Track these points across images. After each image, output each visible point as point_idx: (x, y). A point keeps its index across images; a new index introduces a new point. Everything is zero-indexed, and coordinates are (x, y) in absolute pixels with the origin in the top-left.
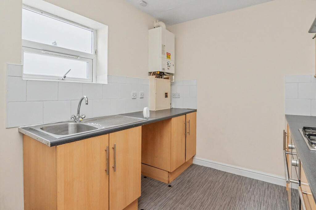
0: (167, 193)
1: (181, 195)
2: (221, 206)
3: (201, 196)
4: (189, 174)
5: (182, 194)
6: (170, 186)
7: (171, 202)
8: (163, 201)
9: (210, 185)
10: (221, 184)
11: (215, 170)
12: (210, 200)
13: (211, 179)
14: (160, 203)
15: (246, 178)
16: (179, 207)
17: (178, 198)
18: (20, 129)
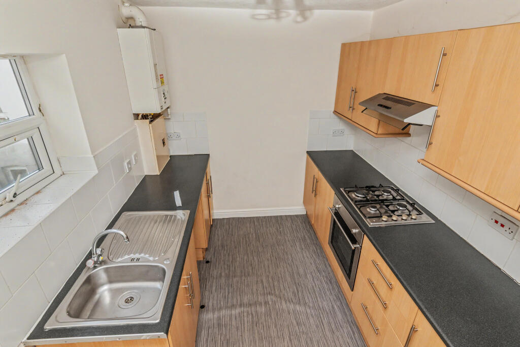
0: (211, 273)
1: (226, 267)
2: (268, 260)
3: (246, 257)
4: (216, 236)
5: (227, 265)
6: (207, 262)
7: (223, 280)
8: (214, 284)
9: (246, 241)
10: (254, 235)
11: (239, 218)
12: (255, 258)
13: (241, 233)
14: (214, 288)
15: (271, 217)
16: (235, 281)
17: (227, 272)
18: (26, 342)
